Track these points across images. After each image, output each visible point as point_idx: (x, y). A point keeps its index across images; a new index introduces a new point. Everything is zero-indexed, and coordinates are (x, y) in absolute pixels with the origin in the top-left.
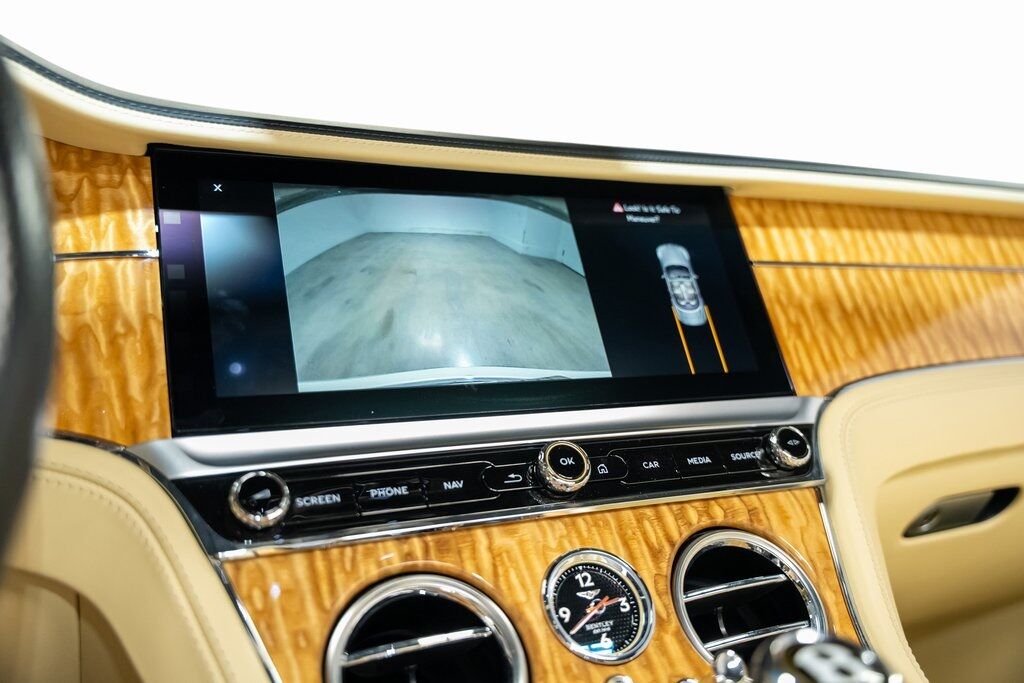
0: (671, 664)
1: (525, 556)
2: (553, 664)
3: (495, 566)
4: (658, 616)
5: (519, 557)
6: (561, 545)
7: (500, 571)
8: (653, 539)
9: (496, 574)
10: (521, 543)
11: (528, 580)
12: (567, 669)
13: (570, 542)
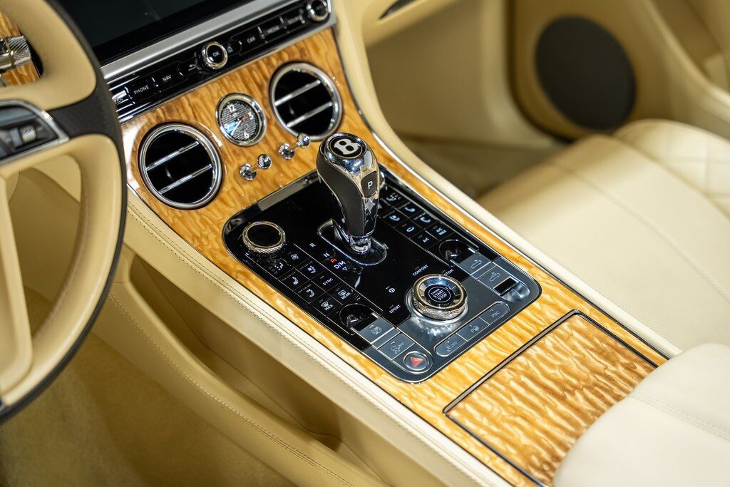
0: (276, 139)
1: (205, 105)
2: (228, 151)
3: (194, 113)
4: (267, 119)
5: (203, 106)
6: (219, 94)
7: (197, 114)
8: (258, 80)
9: (195, 117)
10: (202, 99)
11: (209, 116)
12: (234, 152)
13: (223, 92)
